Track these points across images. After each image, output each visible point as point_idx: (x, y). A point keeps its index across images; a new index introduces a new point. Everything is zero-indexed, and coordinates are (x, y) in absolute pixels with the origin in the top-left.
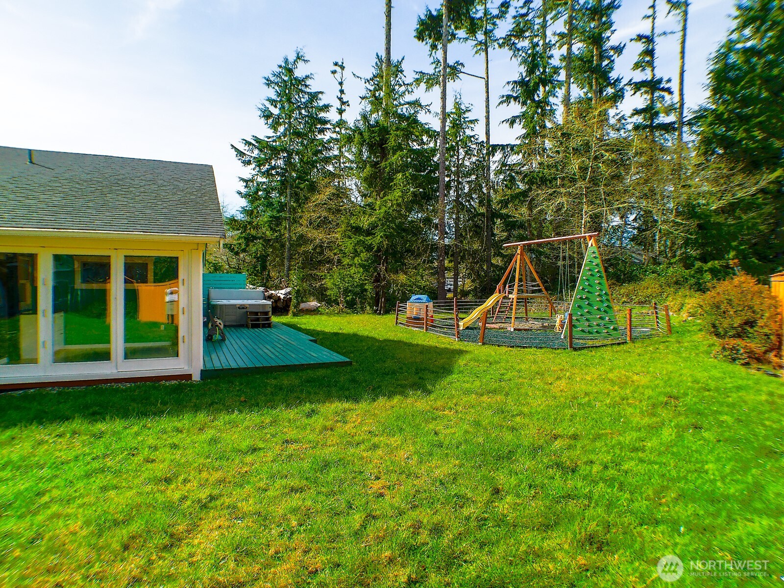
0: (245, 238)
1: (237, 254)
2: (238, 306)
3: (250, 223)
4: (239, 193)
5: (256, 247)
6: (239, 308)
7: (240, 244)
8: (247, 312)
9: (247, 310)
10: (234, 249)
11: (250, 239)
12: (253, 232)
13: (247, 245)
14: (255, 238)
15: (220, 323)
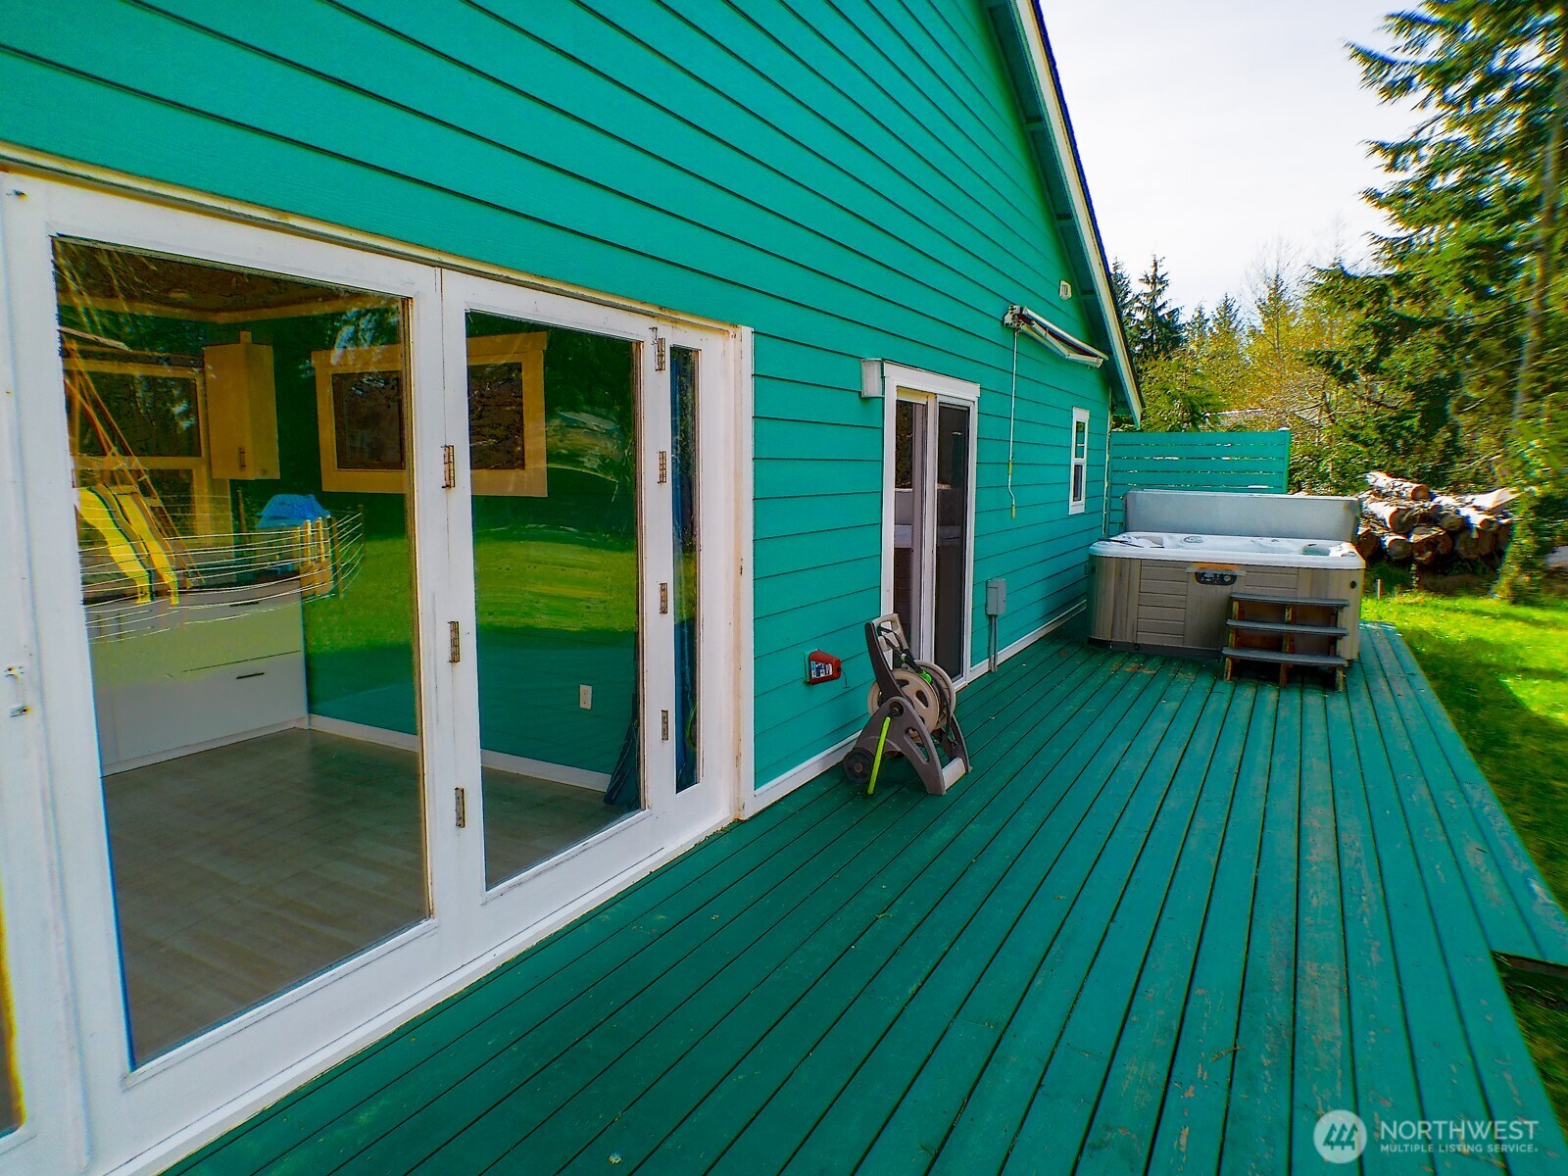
0: (1377, 329)
1: (1347, 378)
2: (1193, 569)
3: (1398, 280)
4: (1373, 196)
5: (1415, 357)
6: (1200, 577)
7: (1361, 350)
8: (1231, 599)
9: (1239, 589)
10: (1338, 366)
11: (1391, 331)
12: (1410, 309)
13: (1384, 350)
14: (1408, 325)
15: (921, 695)
